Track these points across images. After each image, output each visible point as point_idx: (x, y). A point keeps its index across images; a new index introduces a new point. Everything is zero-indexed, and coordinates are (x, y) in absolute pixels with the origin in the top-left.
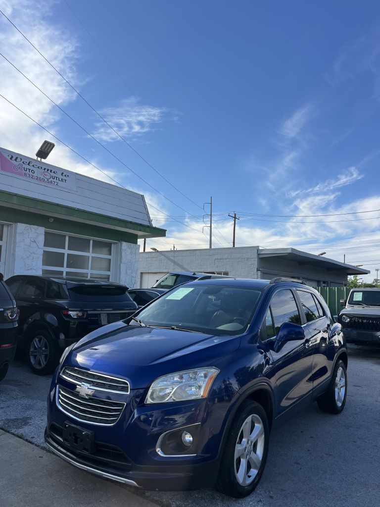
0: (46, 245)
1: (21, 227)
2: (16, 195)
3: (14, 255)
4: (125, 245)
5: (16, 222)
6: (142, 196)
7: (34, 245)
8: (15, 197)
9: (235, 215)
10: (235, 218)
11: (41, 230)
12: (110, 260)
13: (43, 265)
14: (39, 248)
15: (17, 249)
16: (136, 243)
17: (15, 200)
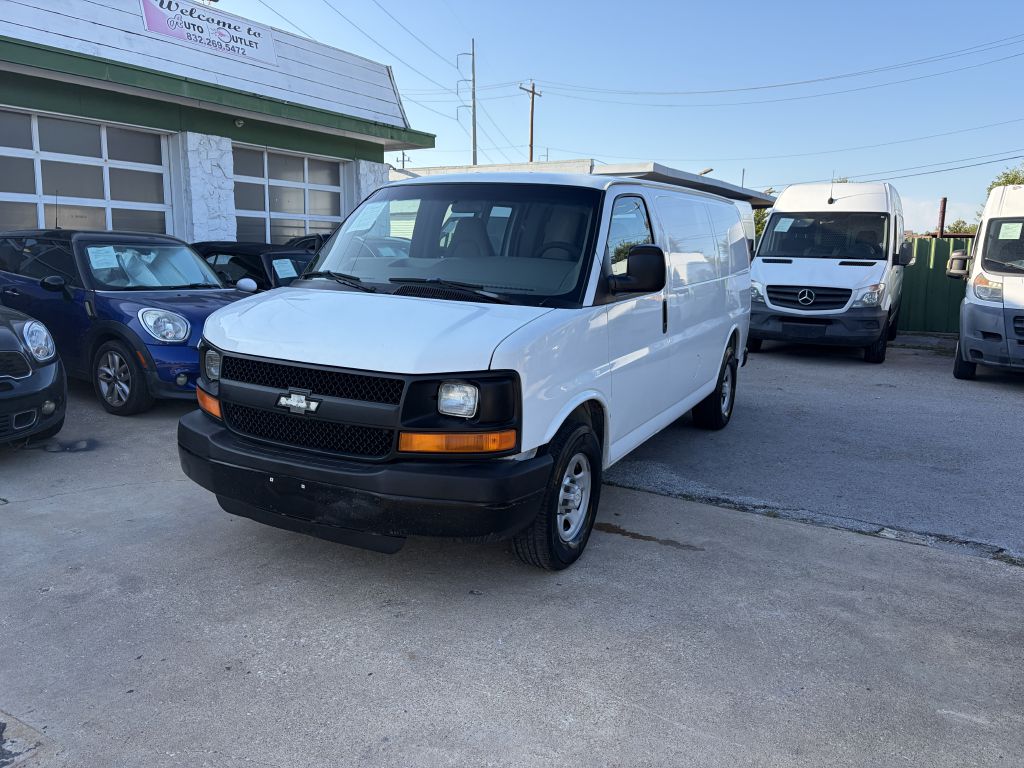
0: (237, 171)
1: (193, 139)
2: (185, 80)
3: (188, 191)
4: (364, 165)
5: (184, 129)
6: (389, 69)
7: (218, 172)
8: (185, 85)
9: (533, 88)
10: (533, 93)
11: (227, 143)
12: (338, 194)
13: (237, 208)
14: (228, 179)
15: (193, 181)
16: (381, 161)
17: (185, 90)
